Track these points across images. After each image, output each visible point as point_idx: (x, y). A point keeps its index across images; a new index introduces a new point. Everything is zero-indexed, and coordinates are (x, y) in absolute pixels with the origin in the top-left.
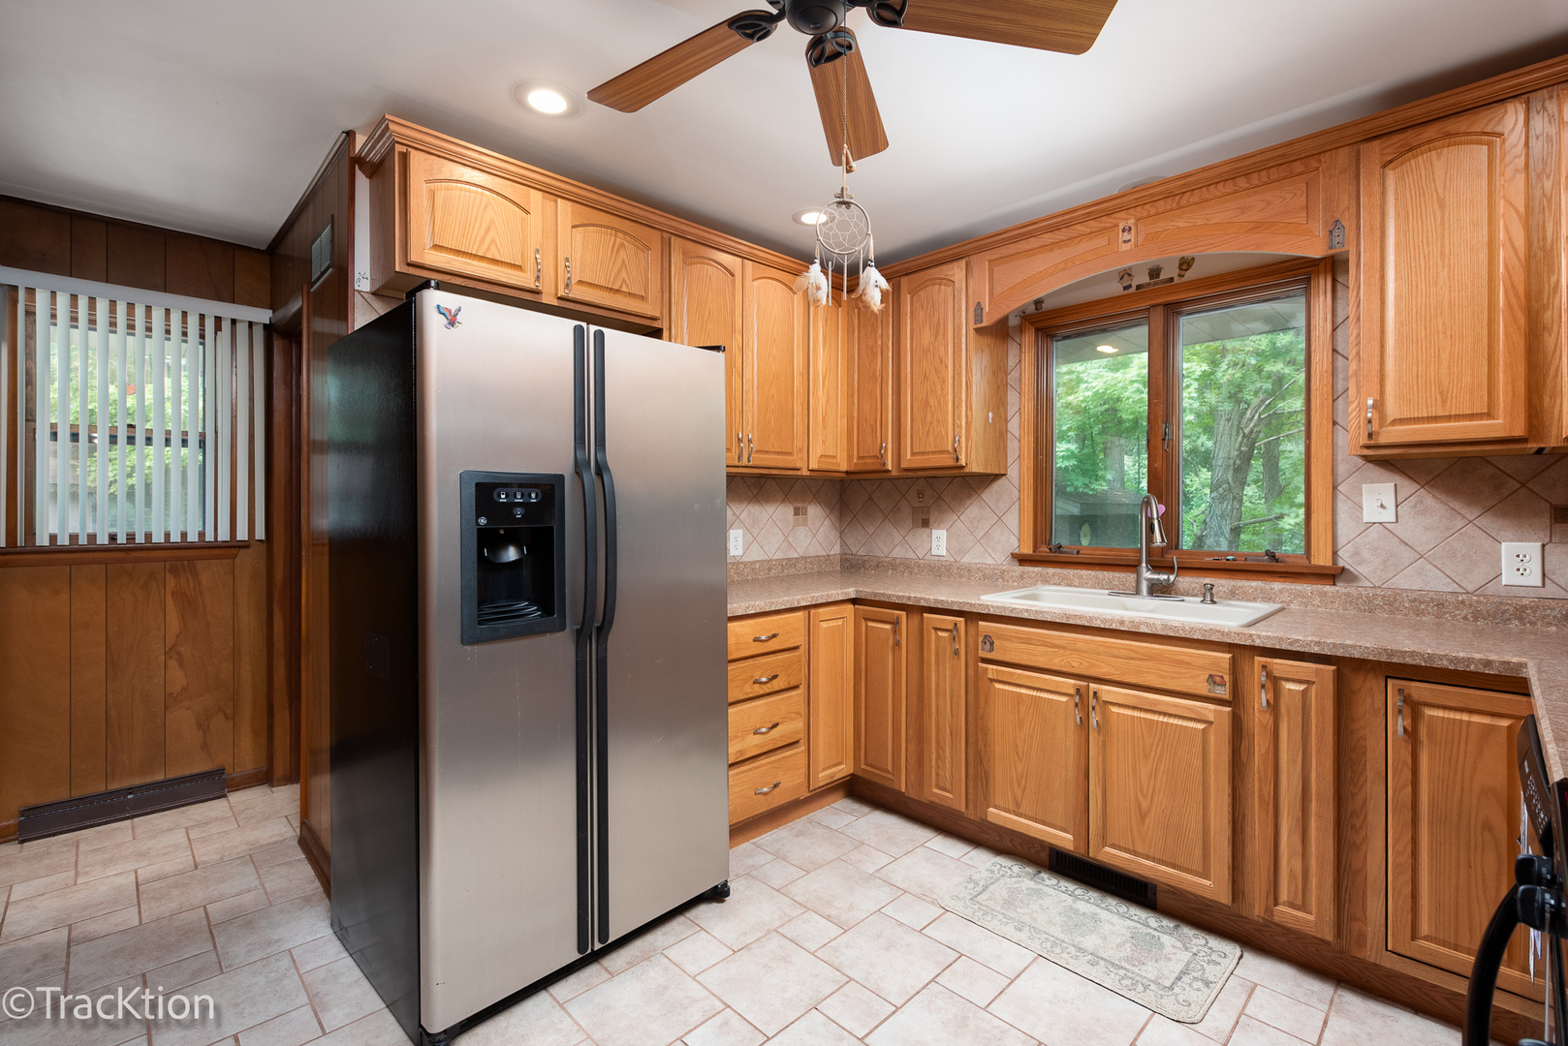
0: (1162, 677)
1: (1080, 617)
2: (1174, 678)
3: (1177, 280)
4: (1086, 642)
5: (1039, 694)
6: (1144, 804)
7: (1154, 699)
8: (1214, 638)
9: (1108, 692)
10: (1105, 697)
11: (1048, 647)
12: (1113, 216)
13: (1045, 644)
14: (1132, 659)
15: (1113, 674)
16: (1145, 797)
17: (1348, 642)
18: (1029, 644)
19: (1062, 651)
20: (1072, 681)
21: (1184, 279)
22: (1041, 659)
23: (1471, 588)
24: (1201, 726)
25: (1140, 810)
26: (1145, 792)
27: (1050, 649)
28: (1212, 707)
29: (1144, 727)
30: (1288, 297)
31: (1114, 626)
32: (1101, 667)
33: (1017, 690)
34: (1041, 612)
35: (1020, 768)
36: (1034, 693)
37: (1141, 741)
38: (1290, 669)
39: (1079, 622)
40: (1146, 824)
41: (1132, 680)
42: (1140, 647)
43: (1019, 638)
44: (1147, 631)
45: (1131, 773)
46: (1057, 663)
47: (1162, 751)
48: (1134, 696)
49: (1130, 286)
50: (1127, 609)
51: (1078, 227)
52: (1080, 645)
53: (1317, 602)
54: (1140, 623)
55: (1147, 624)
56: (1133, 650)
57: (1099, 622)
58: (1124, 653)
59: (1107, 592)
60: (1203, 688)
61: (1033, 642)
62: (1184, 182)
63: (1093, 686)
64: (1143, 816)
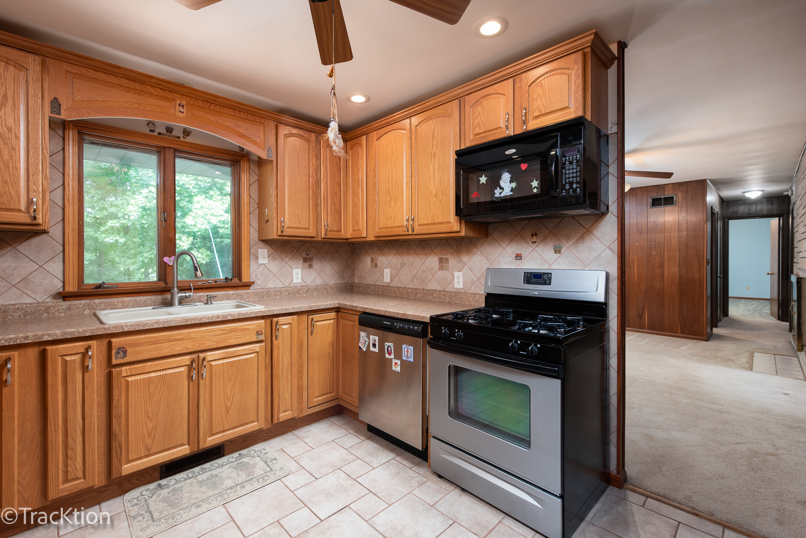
0: (237, 339)
1: (194, 319)
2: (242, 338)
3: (182, 139)
4: (198, 332)
5: (165, 372)
6: (229, 404)
7: (234, 351)
8: (259, 315)
9: (210, 355)
10: (209, 359)
11: (171, 342)
12: (173, 93)
13: (170, 341)
14: (222, 334)
15: (213, 345)
16: (229, 400)
17: (301, 306)
18: (157, 344)
19: (181, 342)
20: (188, 357)
21: (185, 140)
22: (166, 351)
23: (286, 285)
24: (253, 355)
25: (227, 408)
26: (229, 398)
27: (173, 343)
28: (257, 345)
29: (229, 366)
30: (224, 165)
31: (214, 320)
32: (206, 344)
33: (148, 376)
34: (167, 322)
35: (150, 425)
36: (162, 373)
37: (227, 373)
38: (284, 320)
39: (193, 322)
40: (230, 413)
41: (222, 345)
42: (226, 327)
43: (149, 342)
44: (231, 318)
45: (222, 392)
46: (178, 349)
47: (237, 374)
48: (224, 353)
49: (153, 131)
50: (171, 315)
51: (149, 87)
52: (193, 335)
53: (245, 297)
54: (227, 315)
55: (231, 315)
56: (222, 330)
57: (205, 320)
58: (219, 332)
59: (152, 307)
60: (254, 339)
61: (160, 342)
62: (215, 98)
63: (202, 355)
64: (228, 411)
